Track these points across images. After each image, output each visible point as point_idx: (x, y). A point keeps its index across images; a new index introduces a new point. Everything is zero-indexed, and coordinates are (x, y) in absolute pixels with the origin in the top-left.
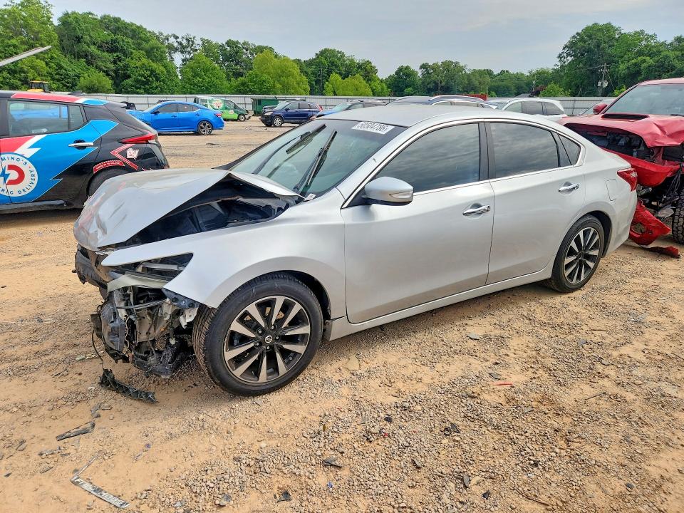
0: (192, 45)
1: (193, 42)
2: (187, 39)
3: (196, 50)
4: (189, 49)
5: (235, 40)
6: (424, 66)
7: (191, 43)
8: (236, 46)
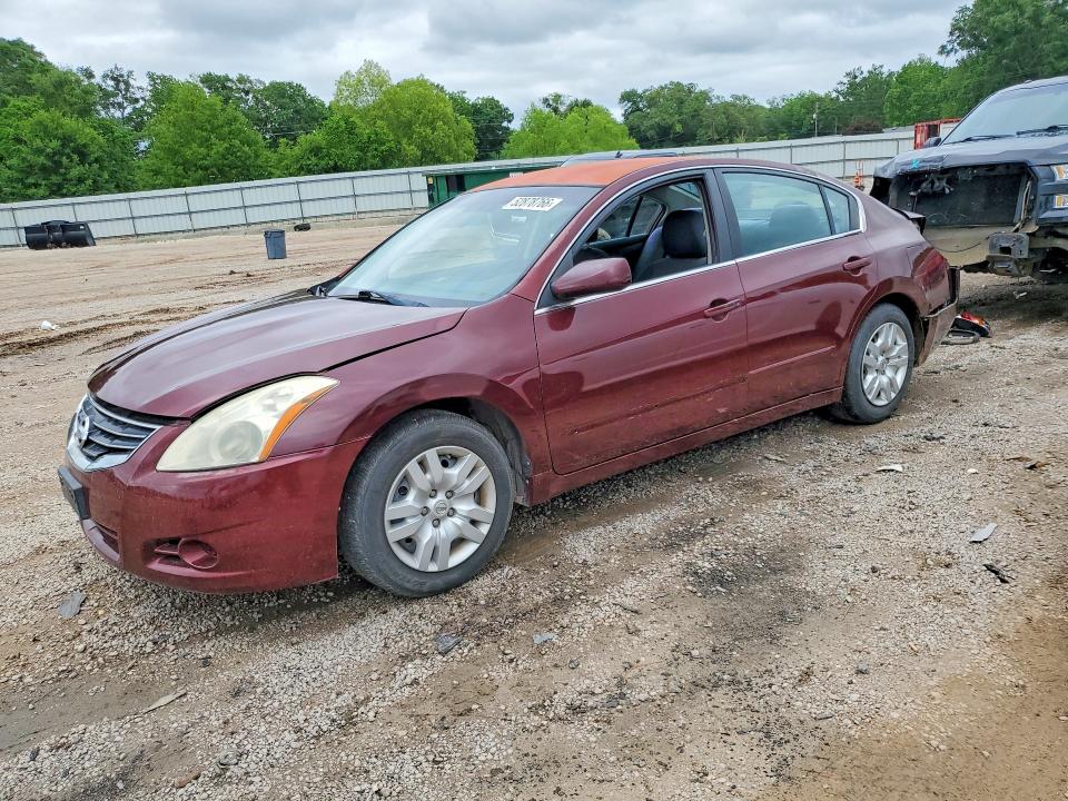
0: (127, 90)
1: (127, 84)
2: (113, 79)
3: (137, 101)
4: (120, 99)
5: (220, 73)
6: (628, 97)
7: (122, 86)
8: (224, 87)
